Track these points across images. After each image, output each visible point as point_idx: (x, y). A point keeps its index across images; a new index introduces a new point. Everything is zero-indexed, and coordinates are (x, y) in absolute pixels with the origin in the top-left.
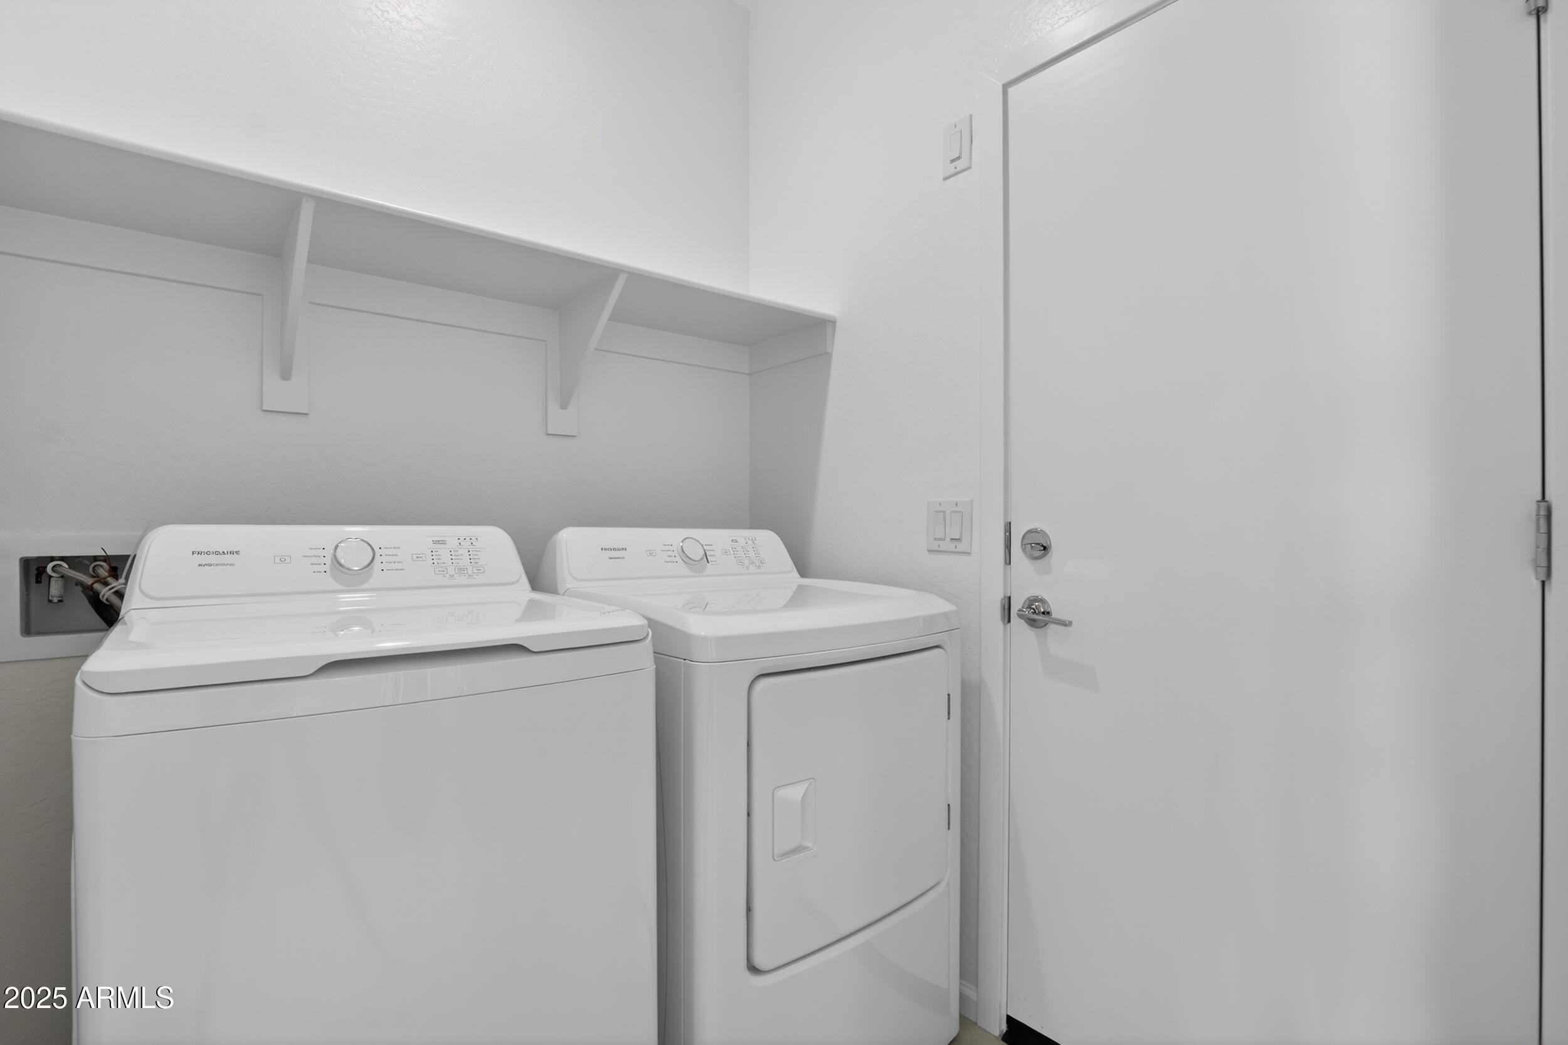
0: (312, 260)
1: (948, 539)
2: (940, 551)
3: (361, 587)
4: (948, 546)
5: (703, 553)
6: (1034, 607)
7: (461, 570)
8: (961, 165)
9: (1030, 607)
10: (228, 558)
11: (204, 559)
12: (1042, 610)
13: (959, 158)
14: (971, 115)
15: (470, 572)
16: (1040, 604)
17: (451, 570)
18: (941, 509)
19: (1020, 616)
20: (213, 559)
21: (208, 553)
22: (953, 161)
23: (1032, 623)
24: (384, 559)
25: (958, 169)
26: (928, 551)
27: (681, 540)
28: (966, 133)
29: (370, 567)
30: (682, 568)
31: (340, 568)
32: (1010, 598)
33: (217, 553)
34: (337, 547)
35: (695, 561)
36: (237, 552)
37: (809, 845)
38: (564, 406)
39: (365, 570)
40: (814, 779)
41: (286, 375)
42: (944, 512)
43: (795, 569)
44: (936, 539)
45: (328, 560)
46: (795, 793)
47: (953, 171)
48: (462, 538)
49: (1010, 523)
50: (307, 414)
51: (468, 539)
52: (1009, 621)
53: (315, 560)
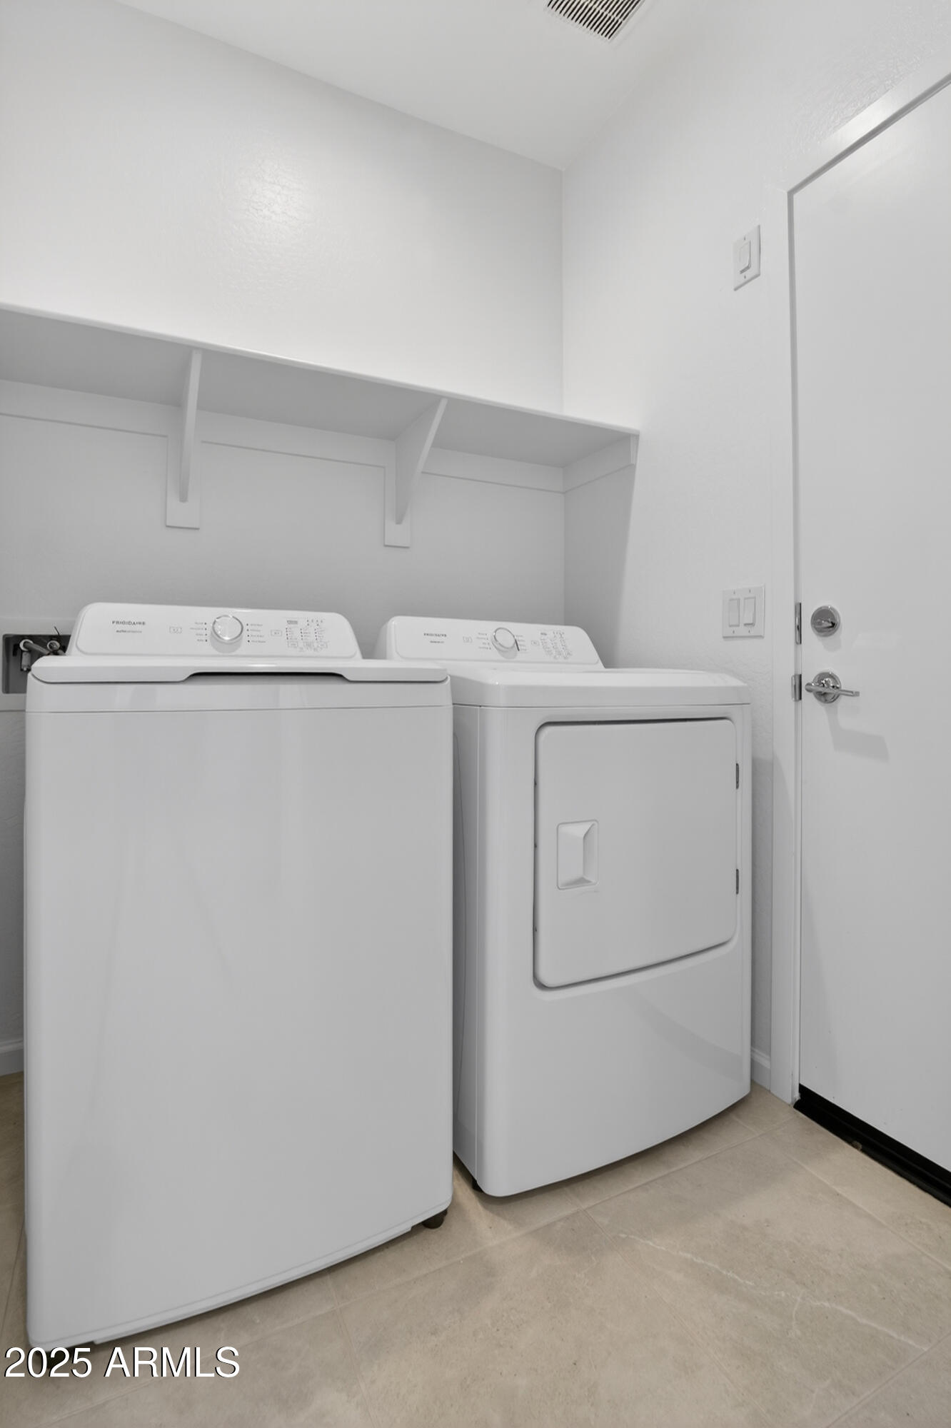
0: (200, 407)
1: (742, 625)
2: (736, 637)
3: (233, 654)
4: (742, 631)
5: (514, 641)
6: (824, 682)
7: (309, 645)
8: (749, 274)
9: (819, 682)
10: (138, 627)
11: (120, 627)
12: (832, 685)
13: (748, 268)
14: (759, 227)
15: (316, 646)
16: (830, 680)
17: (301, 644)
18: (734, 597)
19: (809, 691)
20: (127, 627)
21: (123, 623)
22: (742, 272)
23: (822, 696)
24: (249, 633)
25: (748, 278)
26: (724, 637)
27: (494, 630)
28: (754, 244)
29: (239, 638)
30: (494, 654)
31: (217, 638)
32: (800, 676)
33: (129, 623)
34: (215, 622)
35: (505, 648)
36: (144, 623)
37: (594, 881)
38: (399, 522)
39: (235, 641)
40: (596, 821)
41: (183, 498)
42: (739, 600)
43: (600, 661)
44: (730, 626)
45: (209, 632)
46: (580, 830)
47: (743, 280)
48: (310, 621)
49: (800, 604)
50: (198, 529)
51: (315, 621)
52: (800, 698)
53: (199, 632)
